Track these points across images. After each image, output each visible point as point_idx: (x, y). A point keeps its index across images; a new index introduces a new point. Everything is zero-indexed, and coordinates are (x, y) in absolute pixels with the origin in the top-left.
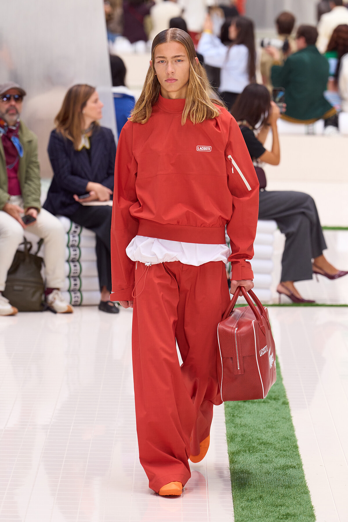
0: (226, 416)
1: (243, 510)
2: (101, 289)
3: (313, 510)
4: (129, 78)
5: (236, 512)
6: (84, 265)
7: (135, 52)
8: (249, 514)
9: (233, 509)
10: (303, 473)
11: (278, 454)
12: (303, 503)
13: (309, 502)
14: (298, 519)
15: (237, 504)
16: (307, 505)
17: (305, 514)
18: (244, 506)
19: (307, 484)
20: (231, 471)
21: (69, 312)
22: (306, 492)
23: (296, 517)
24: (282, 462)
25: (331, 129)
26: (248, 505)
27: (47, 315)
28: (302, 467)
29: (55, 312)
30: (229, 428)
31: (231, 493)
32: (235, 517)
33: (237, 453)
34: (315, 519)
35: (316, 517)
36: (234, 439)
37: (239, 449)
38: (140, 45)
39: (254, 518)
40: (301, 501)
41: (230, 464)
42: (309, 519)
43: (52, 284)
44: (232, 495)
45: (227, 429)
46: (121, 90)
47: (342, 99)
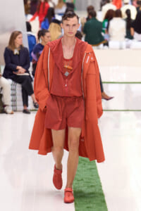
2: (24, 105)
3: (101, 184)
4: (33, 29)
6: (17, 96)
10: (97, 171)
19: (99, 175)
21: (12, 113)
22: (98, 178)
24: (90, 167)
25: (106, 47)
27: (4, 115)
29: (7, 113)
35: (102, 187)
42: (100, 187)
43: (6, 103)
46: (29, 33)
47: (110, 36)
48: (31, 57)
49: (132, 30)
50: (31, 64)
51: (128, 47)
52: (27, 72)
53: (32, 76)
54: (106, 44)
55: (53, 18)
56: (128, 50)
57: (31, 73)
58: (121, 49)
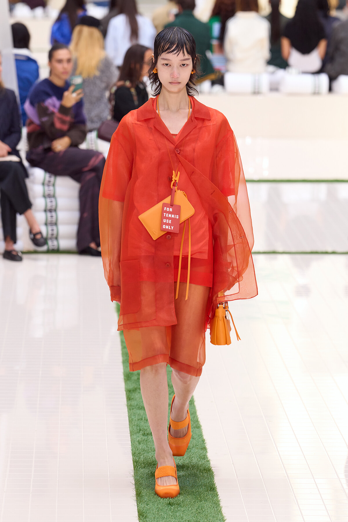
0: (123, 356)
1: (139, 443)
2: (5, 238)
3: (205, 443)
5: (133, 445)
7: (34, 17)
8: (146, 447)
9: (130, 443)
10: (195, 409)
11: (172, 391)
12: (195, 437)
13: (201, 435)
14: (191, 452)
15: (134, 438)
16: (199, 438)
17: (197, 447)
18: (140, 440)
19: (199, 420)
20: (128, 407)
22: (198, 427)
23: (189, 450)
25: (217, 88)
26: (145, 439)
28: (194, 403)
30: (126, 367)
31: (129, 428)
32: (132, 450)
33: (133, 391)
34: (207, 452)
35: (208, 450)
36: (131, 378)
37: (135, 387)
38: (39, 11)
39: (150, 451)
40: (194, 435)
41: (127, 401)
42: (201, 452)
44: (129, 430)
45: (124, 369)
46: (23, 52)
47: (227, 60)
48: (24, 114)
49: (285, 43)
50: (25, 131)
51: (274, 88)
52: (14, 152)
53: (26, 163)
54: (220, 81)
55: (80, 13)
56: (275, 95)
57: (23, 155)
58: (256, 92)
